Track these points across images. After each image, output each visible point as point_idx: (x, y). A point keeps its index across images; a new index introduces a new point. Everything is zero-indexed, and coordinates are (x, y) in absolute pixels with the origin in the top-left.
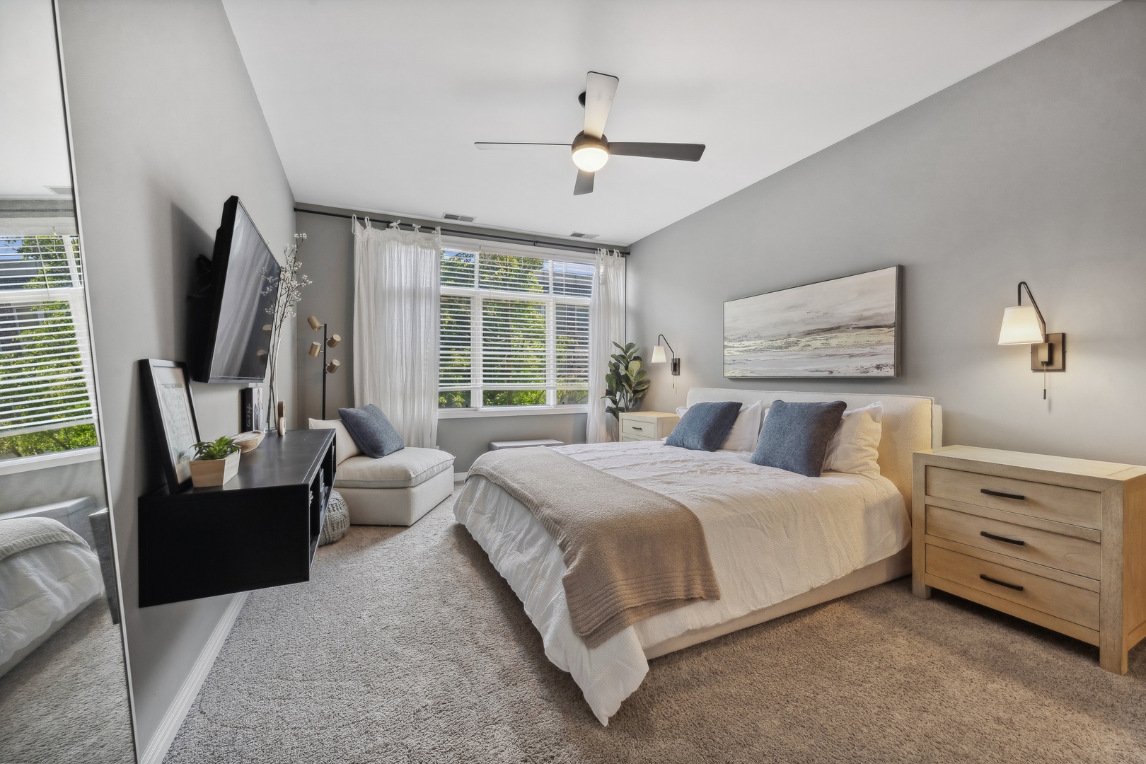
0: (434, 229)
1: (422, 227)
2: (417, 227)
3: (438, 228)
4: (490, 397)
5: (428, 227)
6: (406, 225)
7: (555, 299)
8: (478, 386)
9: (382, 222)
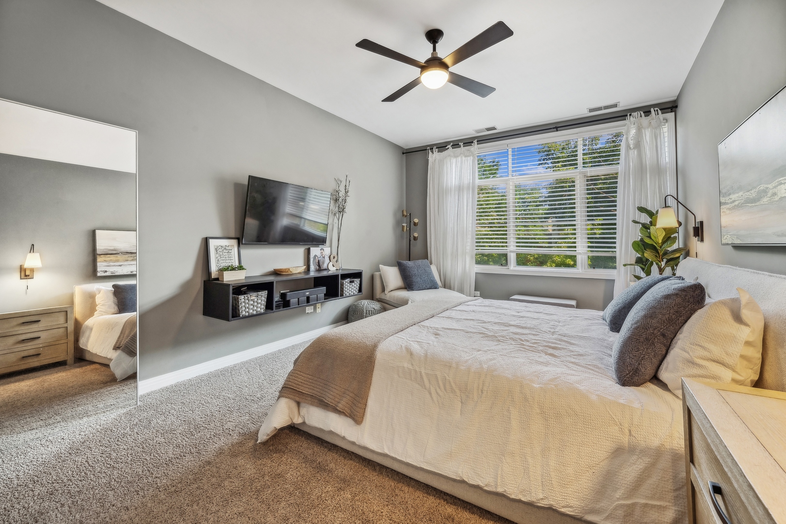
0: (472, 142)
1: (464, 144)
2: (461, 144)
3: (475, 141)
4: (522, 260)
5: (468, 142)
6: (456, 145)
7: (582, 173)
8: (512, 249)
9: (442, 147)
